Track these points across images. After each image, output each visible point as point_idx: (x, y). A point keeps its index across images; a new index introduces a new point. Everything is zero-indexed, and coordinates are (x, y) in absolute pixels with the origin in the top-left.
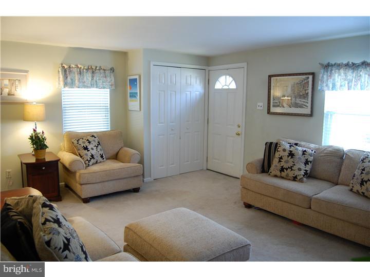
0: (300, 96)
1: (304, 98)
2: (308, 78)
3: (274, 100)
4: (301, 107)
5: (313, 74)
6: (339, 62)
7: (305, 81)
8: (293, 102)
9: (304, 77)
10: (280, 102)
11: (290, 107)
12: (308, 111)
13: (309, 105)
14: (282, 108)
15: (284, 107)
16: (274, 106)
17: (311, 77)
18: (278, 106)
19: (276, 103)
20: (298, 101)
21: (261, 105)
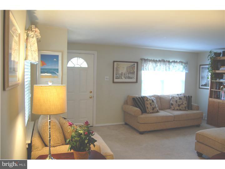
0: (131, 73)
1: (133, 74)
2: (135, 64)
3: (116, 75)
4: (131, 78)
5: (137, 63)
6: (150, 59)
7: (134, 66)
8: (127, 76)
9: (133, 64)
10: (120, 76)
11: (126, 79)
12: (134, 80)
13: (135, 77)
14: (121, 79)
15: (122, 78)
16: (116, 78)
17: (136, 64)
18: (119, 78)
19: (118, 76)
20: (130, 75)
21: (108, 77)
